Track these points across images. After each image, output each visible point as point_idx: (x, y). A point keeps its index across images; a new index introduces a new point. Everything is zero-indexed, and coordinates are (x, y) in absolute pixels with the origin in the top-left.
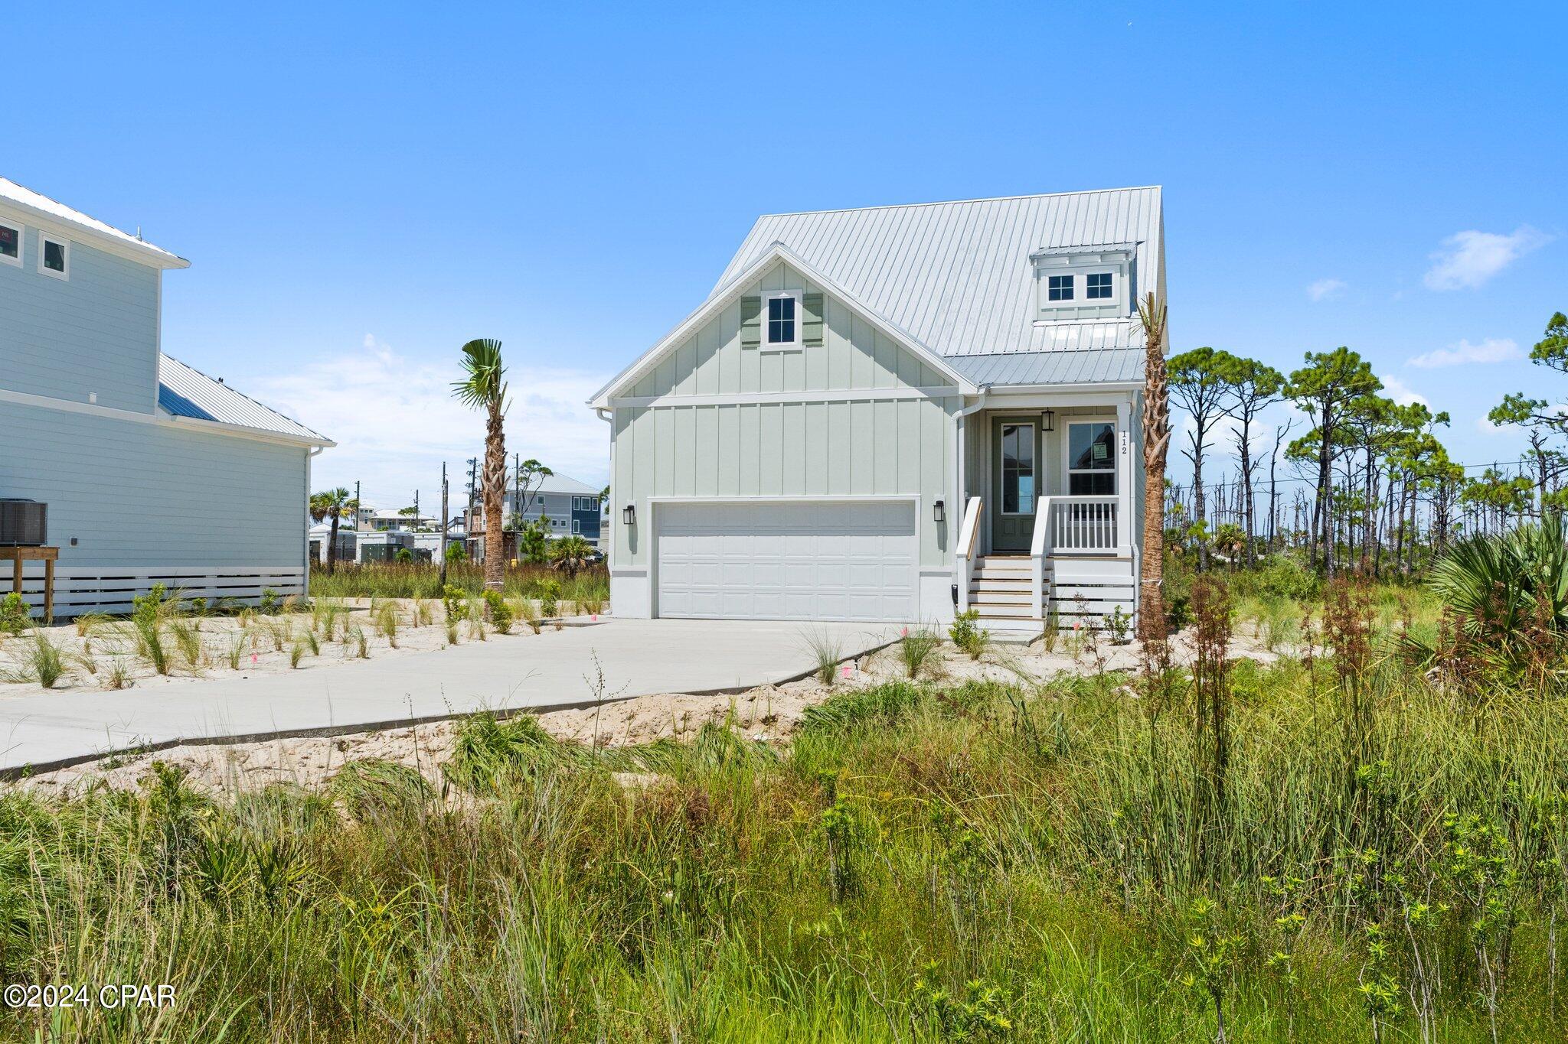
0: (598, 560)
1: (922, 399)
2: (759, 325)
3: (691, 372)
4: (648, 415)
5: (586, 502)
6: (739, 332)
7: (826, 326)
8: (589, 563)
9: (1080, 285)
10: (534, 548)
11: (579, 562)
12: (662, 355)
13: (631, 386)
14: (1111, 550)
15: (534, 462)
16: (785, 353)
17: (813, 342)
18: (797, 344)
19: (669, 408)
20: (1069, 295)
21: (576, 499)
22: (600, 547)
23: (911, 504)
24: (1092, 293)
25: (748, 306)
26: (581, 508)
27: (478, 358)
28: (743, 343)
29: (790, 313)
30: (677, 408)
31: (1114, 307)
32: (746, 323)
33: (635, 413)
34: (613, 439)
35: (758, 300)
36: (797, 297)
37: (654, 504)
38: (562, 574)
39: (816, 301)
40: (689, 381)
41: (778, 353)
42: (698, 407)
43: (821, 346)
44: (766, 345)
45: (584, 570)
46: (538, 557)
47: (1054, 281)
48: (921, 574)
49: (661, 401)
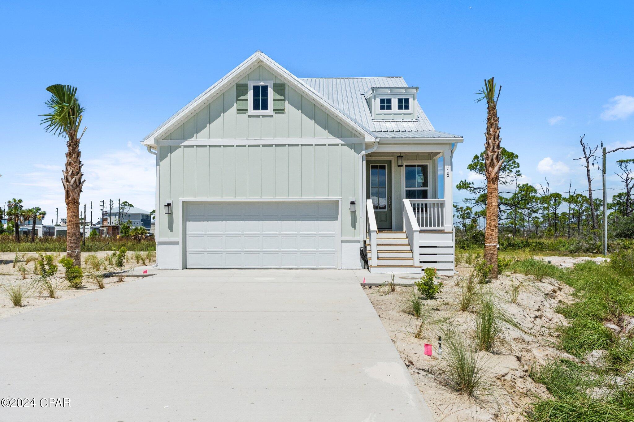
0: (150, 236)
1: (342, 145)
2: (247, 100)
3: (206, 126)
4: (179, 151)
5: (146, 216)
6: (235, 104)
7: (286, 102)
8: (146, 237)
9: (395, 103)
10: (125, 232)
11: (142, 236)
12: (188, 115)
13: (169, 133)
14: (440, 228)
15: (127, 202)
16: (263, 116)
17: (279, 111)
18: (270, 111)
19: (193, 146)
20: (389, 108)
21: (142, 215)
22: (151, 231)
23: (337, 202)
24: (400, 107)
25: (241, 89)
26: (144, 218)
27: (60, 99)
28: (238, 110)
29: (265, 93)
30: (197, 146)
31: (410, 114)
32: (240, 98)
33: (172, 149)
34: (158, 164)
35: (246, 85)
36: (270, 84)
37: (183, 202)
38: (135, 241)
39: (280, 88)
40: (205, 131)
41: (258, 116)
42: (210, 146)
43: (284, 113)
44: (251, 112)
45: (144, 239)
46: (127, 235)
47: (382, 101)
48: (342, 242)
49: (187, 143)
